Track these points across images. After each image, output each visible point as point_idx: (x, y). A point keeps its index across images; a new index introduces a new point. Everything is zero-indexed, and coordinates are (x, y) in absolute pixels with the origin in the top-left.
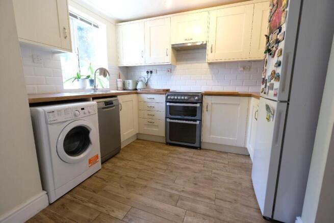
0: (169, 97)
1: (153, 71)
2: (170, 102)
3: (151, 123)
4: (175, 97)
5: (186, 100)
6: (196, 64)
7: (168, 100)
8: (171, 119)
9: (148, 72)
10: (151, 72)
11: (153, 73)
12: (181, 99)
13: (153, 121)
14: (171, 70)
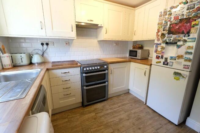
0: (85, 69)
1: (50, 43)
2: (86, 73)
3: (67, 96)
4: (90, 68)
5: (99, 69)
6: (88, 40)
7: (84, 72)
8: (87, 86)
9: (42, 44)
10: (47, 44)
11: (50, 44)
12: (95, 69)
13: (69, 93)
14: (69, 42)
